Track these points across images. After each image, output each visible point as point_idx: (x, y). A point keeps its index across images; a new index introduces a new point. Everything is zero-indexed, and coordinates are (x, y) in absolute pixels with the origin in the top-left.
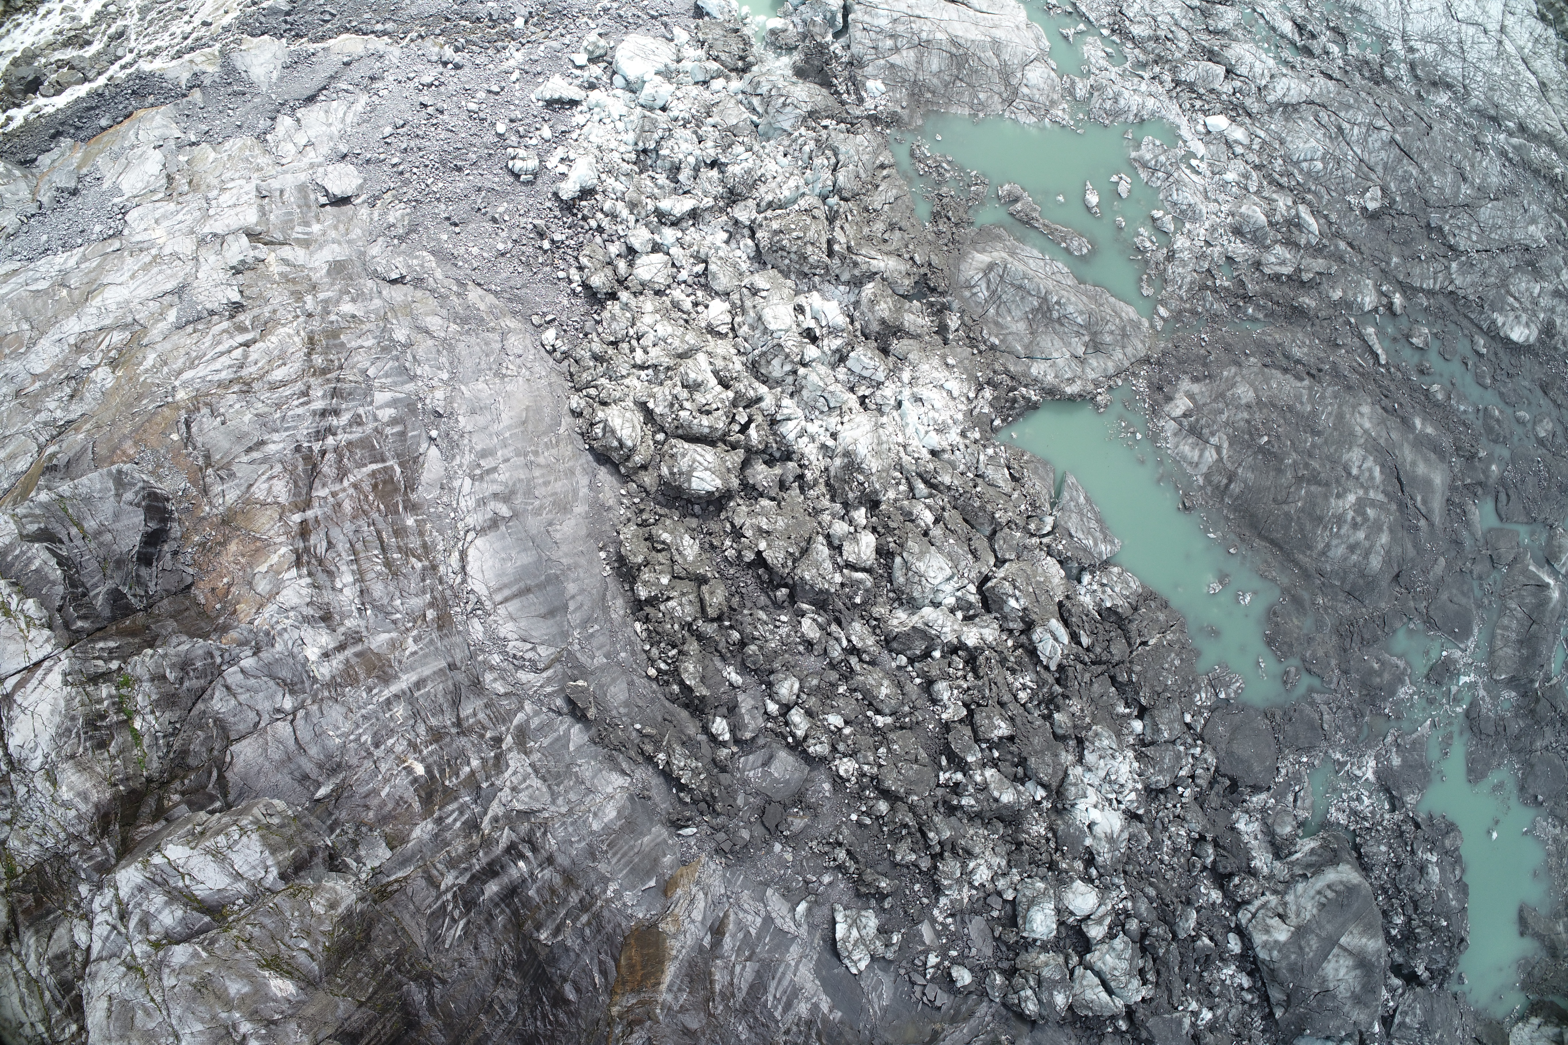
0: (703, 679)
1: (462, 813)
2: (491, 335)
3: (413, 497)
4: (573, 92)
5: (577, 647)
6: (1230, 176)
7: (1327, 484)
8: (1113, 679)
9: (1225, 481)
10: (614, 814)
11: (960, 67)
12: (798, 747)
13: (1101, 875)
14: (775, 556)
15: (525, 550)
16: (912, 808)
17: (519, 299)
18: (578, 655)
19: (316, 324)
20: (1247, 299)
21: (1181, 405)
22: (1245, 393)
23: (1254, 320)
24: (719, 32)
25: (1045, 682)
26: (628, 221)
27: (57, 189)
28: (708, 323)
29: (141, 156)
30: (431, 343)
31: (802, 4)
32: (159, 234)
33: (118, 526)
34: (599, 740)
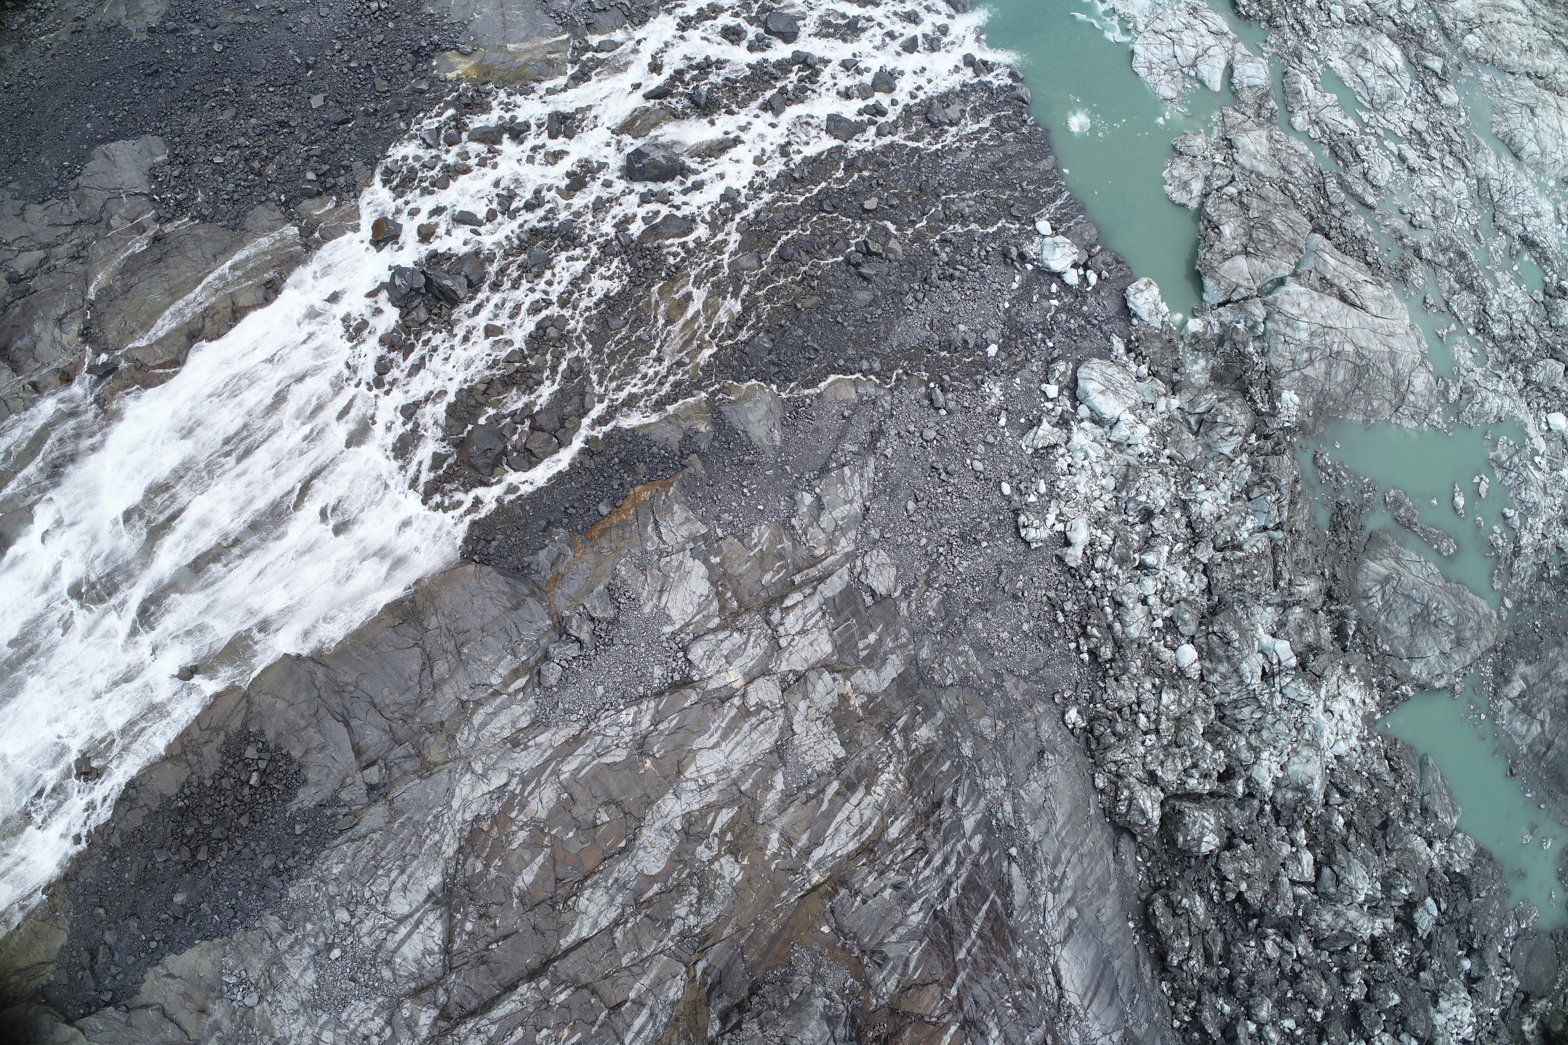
2: (1027, 725)
3: (1013, 924)
4: (1055, 436)
5: (1131, 1023)
8: (1458, 932)
9: (1543, 749)
11: (1361, 377)
14: (1253, 896)
15: (1089, 945)
17: (1042, 680)
18: (1133, 1030)
19: (906, 761)
21: (1517, 687)
24: (1158, 344)
25: (1417, 949)
26: (1117, 576)
27: (592, 619)
28: (1179, 669)
29: (679, 568)
30: (986, 748)
31: (1220, 305)
32: (734, 677)
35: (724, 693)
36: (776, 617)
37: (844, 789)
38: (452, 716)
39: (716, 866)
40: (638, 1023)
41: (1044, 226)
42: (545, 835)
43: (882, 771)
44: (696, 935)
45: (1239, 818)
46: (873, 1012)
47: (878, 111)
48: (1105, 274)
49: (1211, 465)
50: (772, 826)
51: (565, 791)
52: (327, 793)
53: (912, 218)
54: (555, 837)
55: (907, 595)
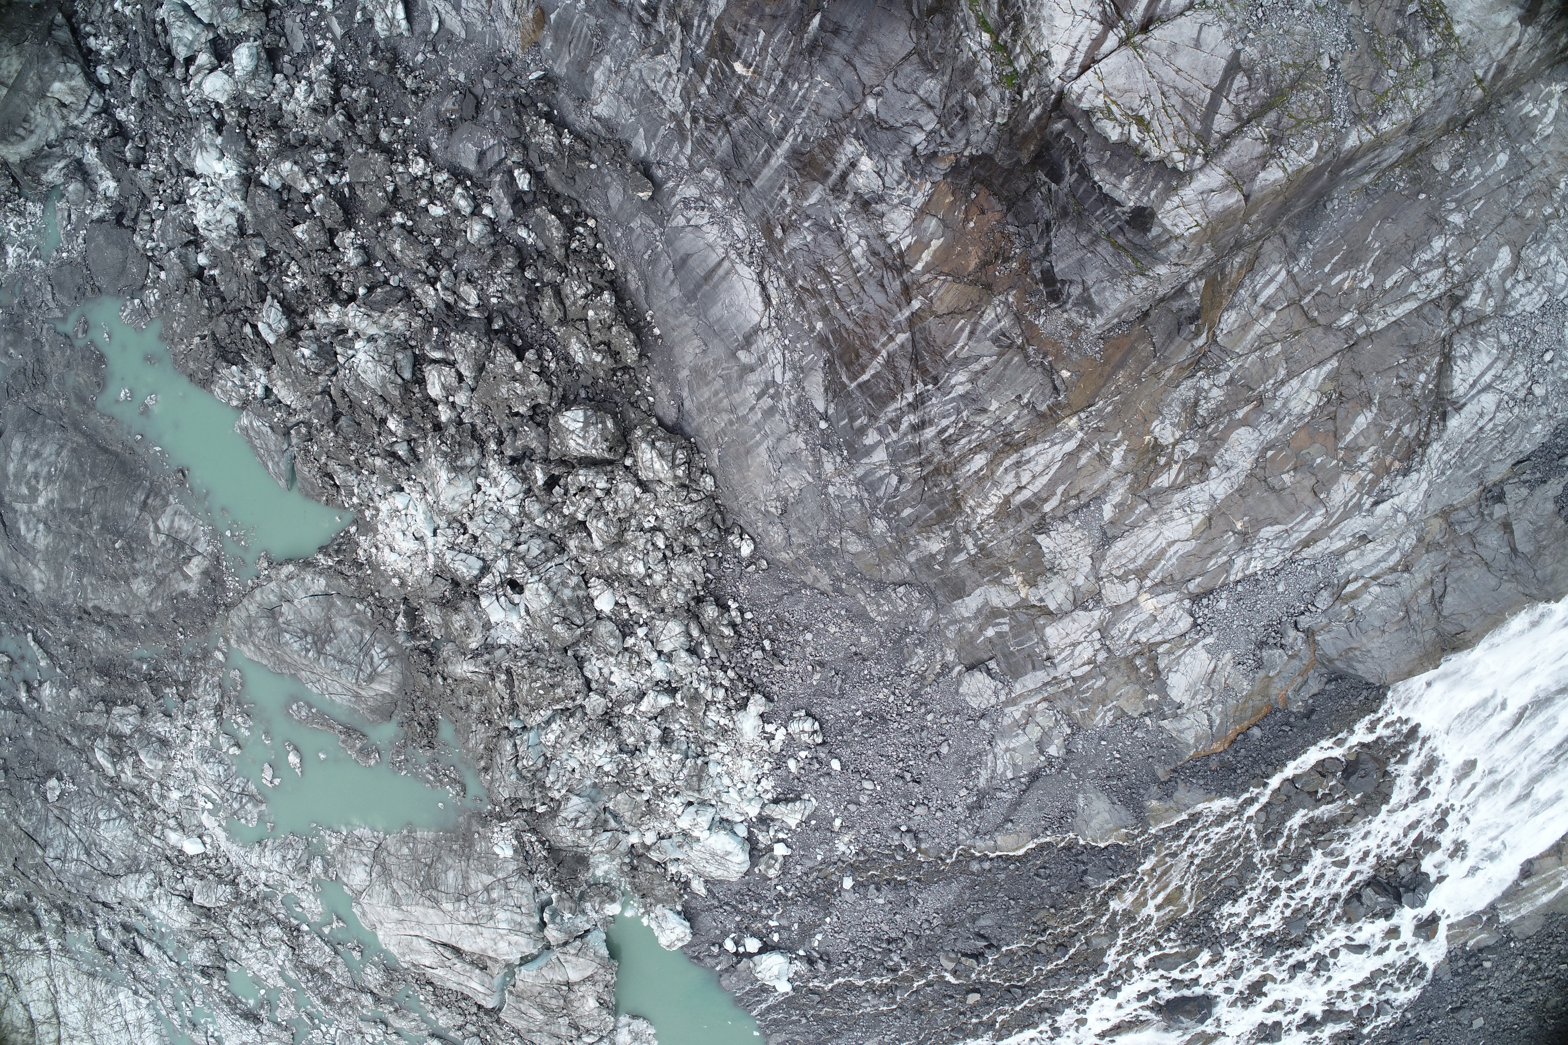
0: (542, 222)
1: (698, 35)
2: (801, 541)
3: (826, 354)
4: (778, 811)
5: (656, 232)
6: (175, 795)
7: (63, 511)
8: (223, 300)
9: (150, 501)
10: (597, 75)
11: (428, 877)
12: (458, 175)
13: (210, 113)
14: (504, 357)
15: (718, 320)
16: (360, 139)
17: (783, 583)
18: (653, 225)
19: (959, 522)
20: (149, 678)
21: (194, 568)
22: (140, 587)
23: (141, 660)
24: (659, 892)
25: (275, 283)
26: (699, 681)
27: (1282, 646)
28: (611, 585)
29: (1196, 694)
30: (853, 523)
31: (587, 932)
32: (1149, 604)
33: (1077, 255)
34: (623, 146)
35: (1159, 589)
36: (1101, 656)
37: (1038, 504)
38: (1419, 558)
39: (1178, 434)
40: (1271, 290)
41: (783, 987)
42: (1342, 459)
43: (989, 516)
44: (1200, 369)
45: (530, 437)
46: (1011, 288)
48: (715, 949)
49: (588, 783)
50: (1117, 471)
51: (1321, 500)
52: (1538, 492)
53: (929, 989)
54: (1333, 458)
55: (946, 668)
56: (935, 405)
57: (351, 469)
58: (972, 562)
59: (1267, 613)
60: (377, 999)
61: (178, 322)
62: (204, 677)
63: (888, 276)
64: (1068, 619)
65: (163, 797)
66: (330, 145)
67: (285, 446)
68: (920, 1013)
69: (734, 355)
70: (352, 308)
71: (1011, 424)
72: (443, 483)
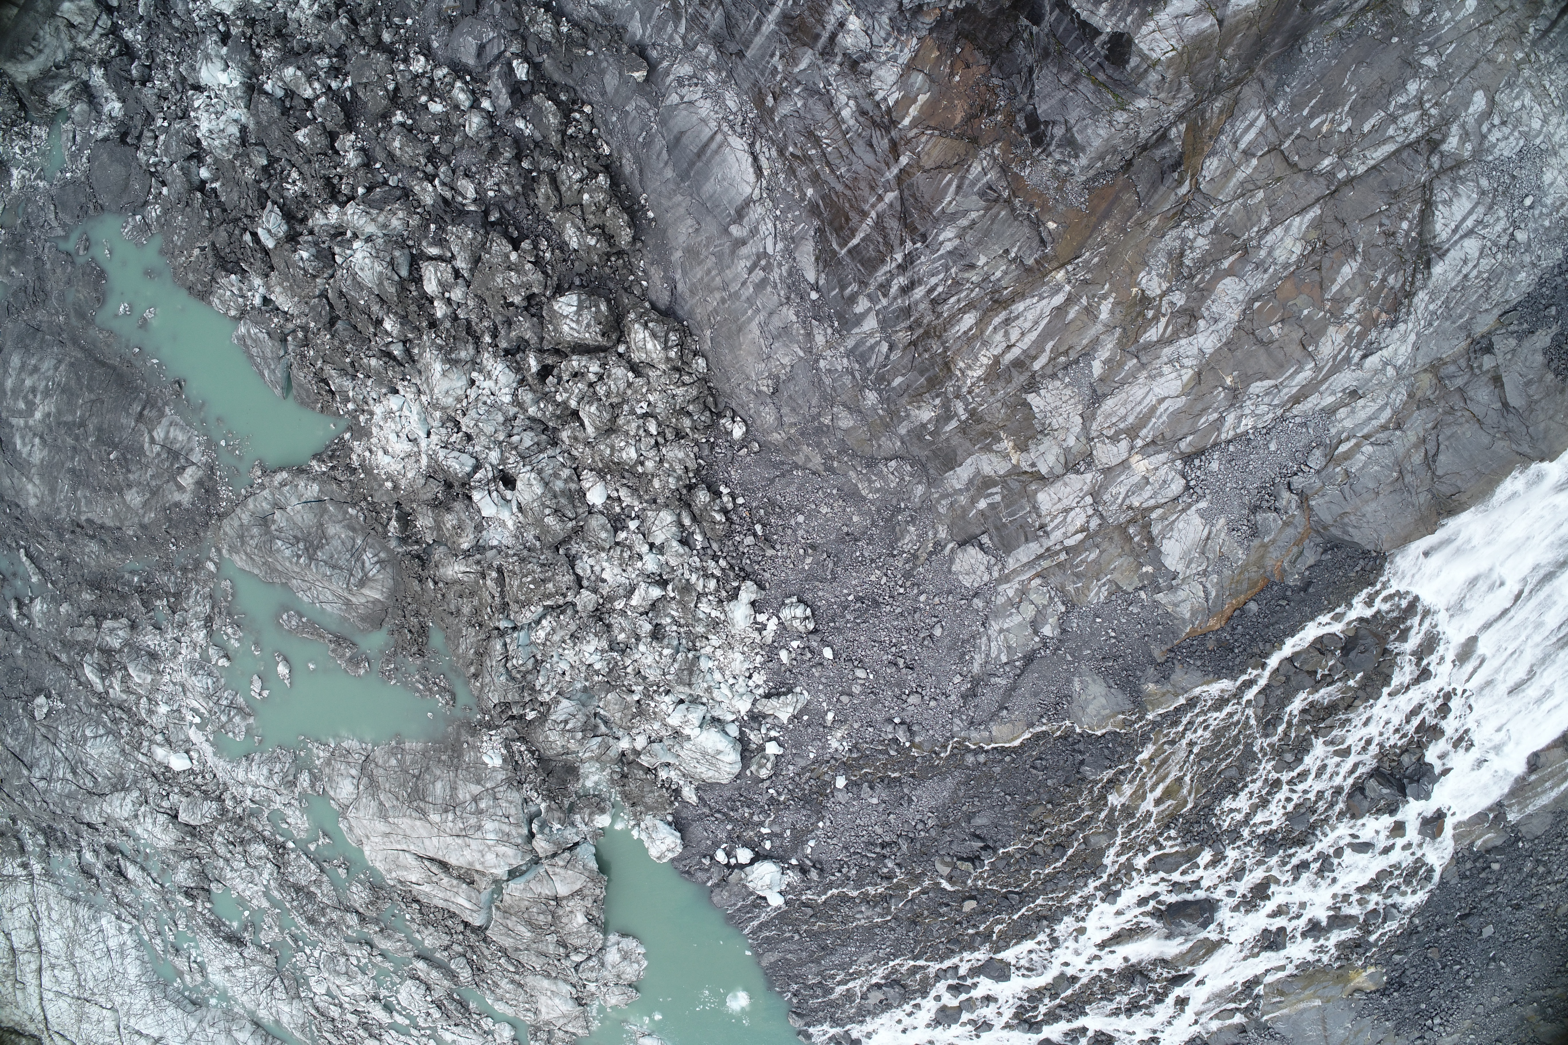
0: (539, 110)
2: (792, 420)
3: (816, 223)
4: (770, 706)
5: (651, 113)
6: (163, 709)
7: (59, 424)
8: (224, 210)
9: (146, 412)
11: (415, 788)
12: (458, 70)
13: (216, 26)
14: (499, 246)
15: (711, 196)
16: (363, 41)
17: (775, 465)
18: (647, 106)
19: (950, 388)
20: (140, 591)
21: (188, 479)
22: (134, 498)
23: (133, 572)
24: (649, 800)
25: (276, 190)
26: (691, 571)
27: (1276, 510)
28: (603, 478)
29: (1190, 562)
30: (844, 397)
31: (577, 844)
32: (1140, 465)
33: (1059, 95)
34: (619, 32)
35: (1151, 450)
36: (1094, 523)
37: (1028, 362)
38: (1411, 415)
39: (1165, 286)
40: (1251, 135)
41: (776, 901)
42: (1329, 311)
43: (979, 379)
44: (1185, 218)
45: (525, 328)
46: (997, 140)
47: (955, 989)
48: (706, 861)
49: (579, 686)
50: (1106, 325)
51: (1310, 354)
52: (1526, 344)
53: (924, 897)
54: (1320, 310)
55: (939, 546)
56: (923, 264)
57: (346, 374)
58: (963, 429)
59: (1259, 474)
60: (362, 919)
61: (179, 235)
62: (195, 588)
63: (876, 135)
64: (1060, 483)
65: (151, 712)
66: (333, 51)
67: (282, 353)
68: (916, 923)
69: (726, 231)
70: (350, 208)
71: (999, 280)
72: (438, 375)
